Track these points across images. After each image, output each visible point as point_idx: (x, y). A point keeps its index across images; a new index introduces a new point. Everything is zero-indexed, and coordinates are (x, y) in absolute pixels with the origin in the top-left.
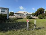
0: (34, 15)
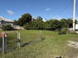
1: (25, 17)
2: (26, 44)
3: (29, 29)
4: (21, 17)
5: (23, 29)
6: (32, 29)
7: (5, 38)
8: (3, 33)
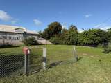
0: (41, 35)
1: (52, 27)
3: (57, 44)
5: (50, 43)
6: (62, 44)
7: (27, 55)
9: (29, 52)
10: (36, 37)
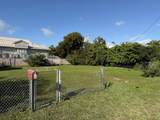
1: (70, 40)
2: (72, 94)
4: (62, 40)
5: (67, 63)
6: (84, 64)
7: (33, 80)
8: (31, 71)
9: (35, 76)
10: (46, 54)
